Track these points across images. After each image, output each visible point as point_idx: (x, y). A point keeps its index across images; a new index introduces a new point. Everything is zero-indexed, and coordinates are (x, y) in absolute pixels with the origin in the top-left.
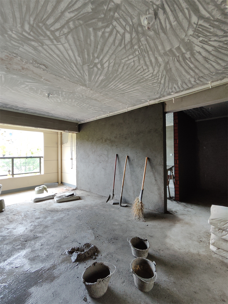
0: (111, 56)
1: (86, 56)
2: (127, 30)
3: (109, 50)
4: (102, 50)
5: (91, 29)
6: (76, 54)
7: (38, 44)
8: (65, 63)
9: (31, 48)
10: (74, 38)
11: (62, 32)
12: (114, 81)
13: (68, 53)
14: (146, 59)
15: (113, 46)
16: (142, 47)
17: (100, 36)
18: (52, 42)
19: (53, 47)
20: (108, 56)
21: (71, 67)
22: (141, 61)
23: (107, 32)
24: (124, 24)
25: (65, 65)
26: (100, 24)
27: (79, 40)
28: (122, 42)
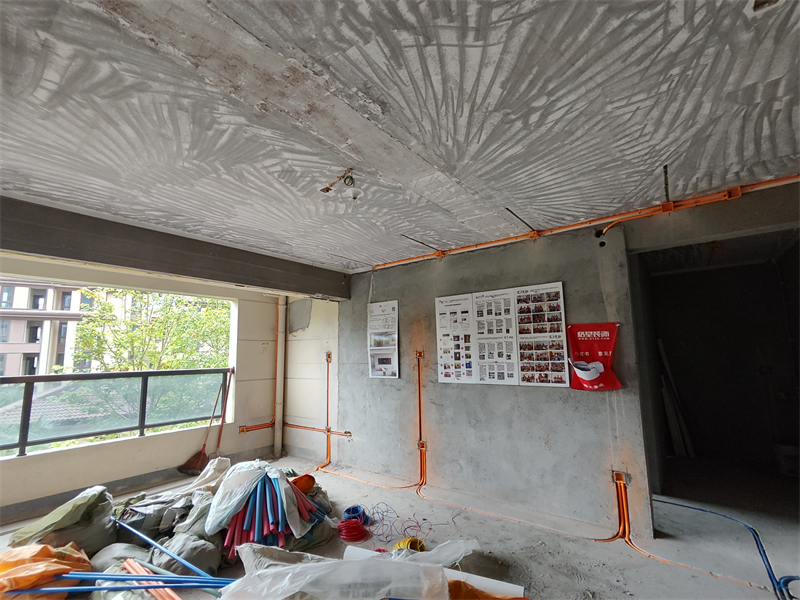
0: (588, 92)
1: (523, 87)
2: (693, 21)
3: (597, 74)
4: (581, 71)
5: (601, 10)
6: (501, 78)
7: (417, 40)
8: (450, 100)
9: (386, 50)
10: (532, 30)
11: (515, 9)
12: (541, 161)
13: (479, 73)
14: (673, 105)
15: (619, 62)
16: (690, 72)
17: (608, 31)
18: (463, 36)
19: (451, 53)
20: (583, 90)
21: (454, 116)
22: (655, 109)
23: (637, 22)
25: (444, 107)
27: (542, 38)
28: (653, 53)
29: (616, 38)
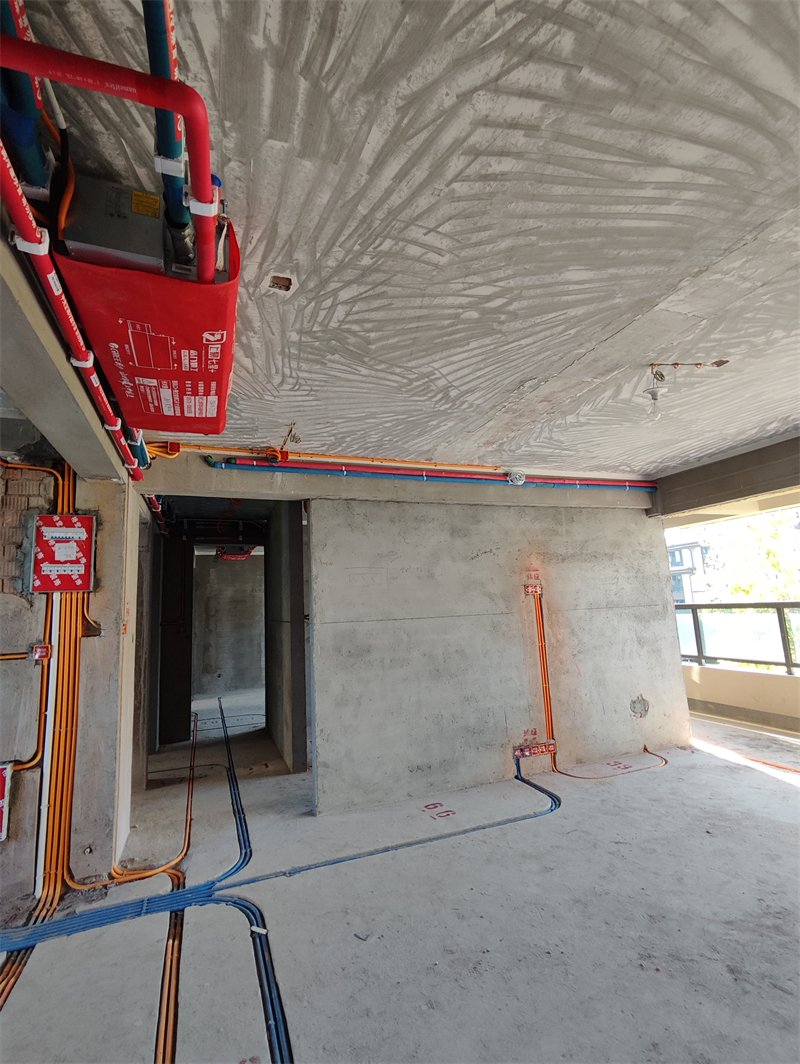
5: (373, 347)
16: (357, 247)
17: (381, 333)
23: (362, 327)
24: (322, 314)
26: (352, 340)
27: (411, 355)
28: (370, 296)
29: (380, 325)
